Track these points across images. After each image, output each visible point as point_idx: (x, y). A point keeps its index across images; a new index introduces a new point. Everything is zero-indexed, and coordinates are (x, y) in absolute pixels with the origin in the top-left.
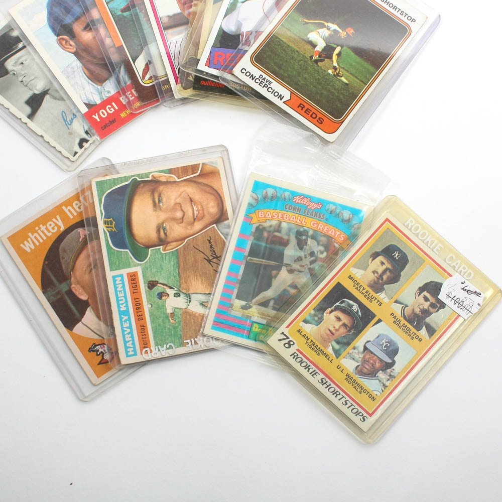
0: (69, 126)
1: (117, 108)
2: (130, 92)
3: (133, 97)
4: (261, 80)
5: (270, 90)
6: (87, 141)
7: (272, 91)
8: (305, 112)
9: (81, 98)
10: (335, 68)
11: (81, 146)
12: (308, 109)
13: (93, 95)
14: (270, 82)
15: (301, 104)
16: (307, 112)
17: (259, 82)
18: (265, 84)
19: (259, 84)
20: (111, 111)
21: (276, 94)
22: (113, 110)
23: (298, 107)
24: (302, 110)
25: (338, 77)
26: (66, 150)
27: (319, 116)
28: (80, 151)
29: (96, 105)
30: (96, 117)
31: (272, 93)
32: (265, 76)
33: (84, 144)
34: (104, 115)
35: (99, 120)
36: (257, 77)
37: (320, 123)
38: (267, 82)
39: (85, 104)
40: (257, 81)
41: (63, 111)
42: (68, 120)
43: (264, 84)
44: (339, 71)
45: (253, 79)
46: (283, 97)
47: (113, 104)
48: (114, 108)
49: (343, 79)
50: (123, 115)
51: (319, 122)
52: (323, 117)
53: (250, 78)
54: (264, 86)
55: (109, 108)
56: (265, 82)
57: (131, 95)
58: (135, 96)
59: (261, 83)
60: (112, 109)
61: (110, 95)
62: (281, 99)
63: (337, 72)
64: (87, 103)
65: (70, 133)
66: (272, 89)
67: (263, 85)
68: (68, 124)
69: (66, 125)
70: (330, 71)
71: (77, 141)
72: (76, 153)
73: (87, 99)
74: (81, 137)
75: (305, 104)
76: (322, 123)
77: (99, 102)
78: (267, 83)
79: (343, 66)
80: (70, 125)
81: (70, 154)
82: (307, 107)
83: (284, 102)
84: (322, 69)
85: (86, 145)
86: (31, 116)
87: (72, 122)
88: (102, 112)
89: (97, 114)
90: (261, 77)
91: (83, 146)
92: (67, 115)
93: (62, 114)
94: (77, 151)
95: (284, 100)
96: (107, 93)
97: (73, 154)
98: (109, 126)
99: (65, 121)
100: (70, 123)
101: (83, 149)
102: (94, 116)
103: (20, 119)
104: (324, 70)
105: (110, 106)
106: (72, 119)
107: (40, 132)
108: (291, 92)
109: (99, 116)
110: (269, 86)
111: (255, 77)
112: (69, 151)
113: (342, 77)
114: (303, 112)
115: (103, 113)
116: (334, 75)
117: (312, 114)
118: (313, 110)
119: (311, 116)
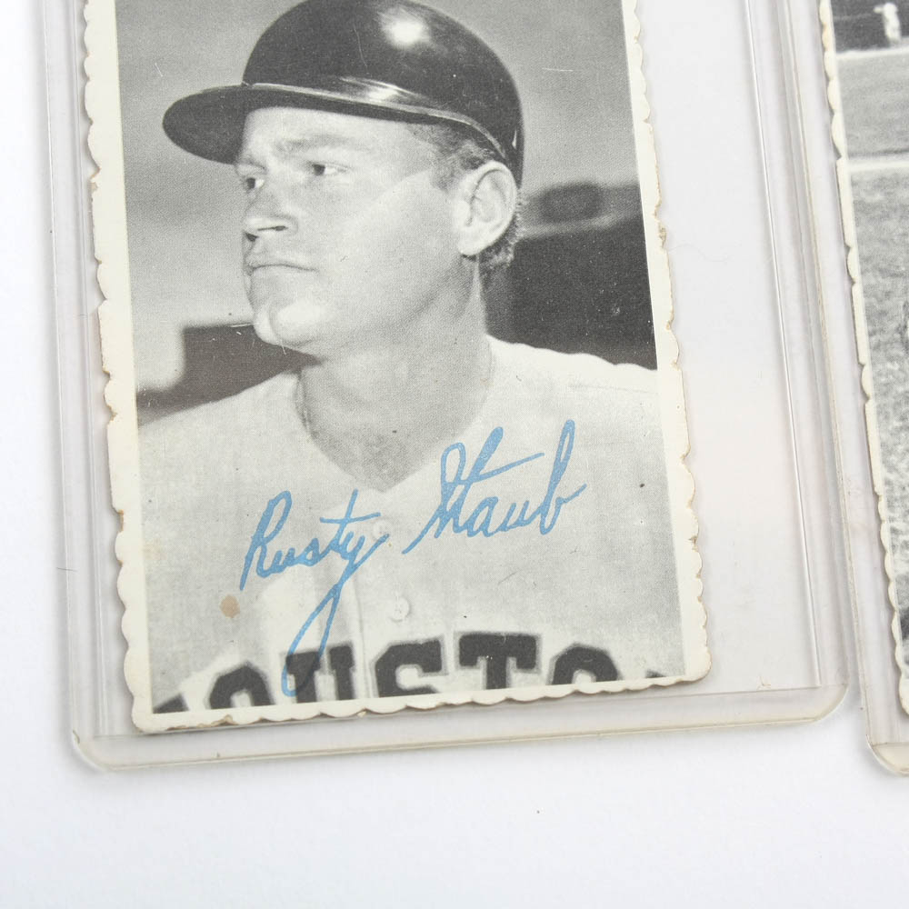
0: (252, 573)
6: (261, 696)
11: (221, 695)
26: (153, 657)
28: (199, 712)
33: (242, 700)
41: (287, 495)
42: (274, 547)
65: (231, 609)
69: (249, 559)
71: (228, 661)
72: (176, 705)
74: (257, 663)
80: (263, 574)
81: (154, 688)
85: (243, 709)
86: (153, 403)
87: (277, 568)
91: (228, 705)
92: (287, 526)
93: (273, 503)
94: (189, 701)
97: (163, 699)
99: (260, 541)
100: (267, 565)
101: (220, 714)
103: (108, 377)
106: (291, 559)
107: (128, 494)
112: (162, 670)
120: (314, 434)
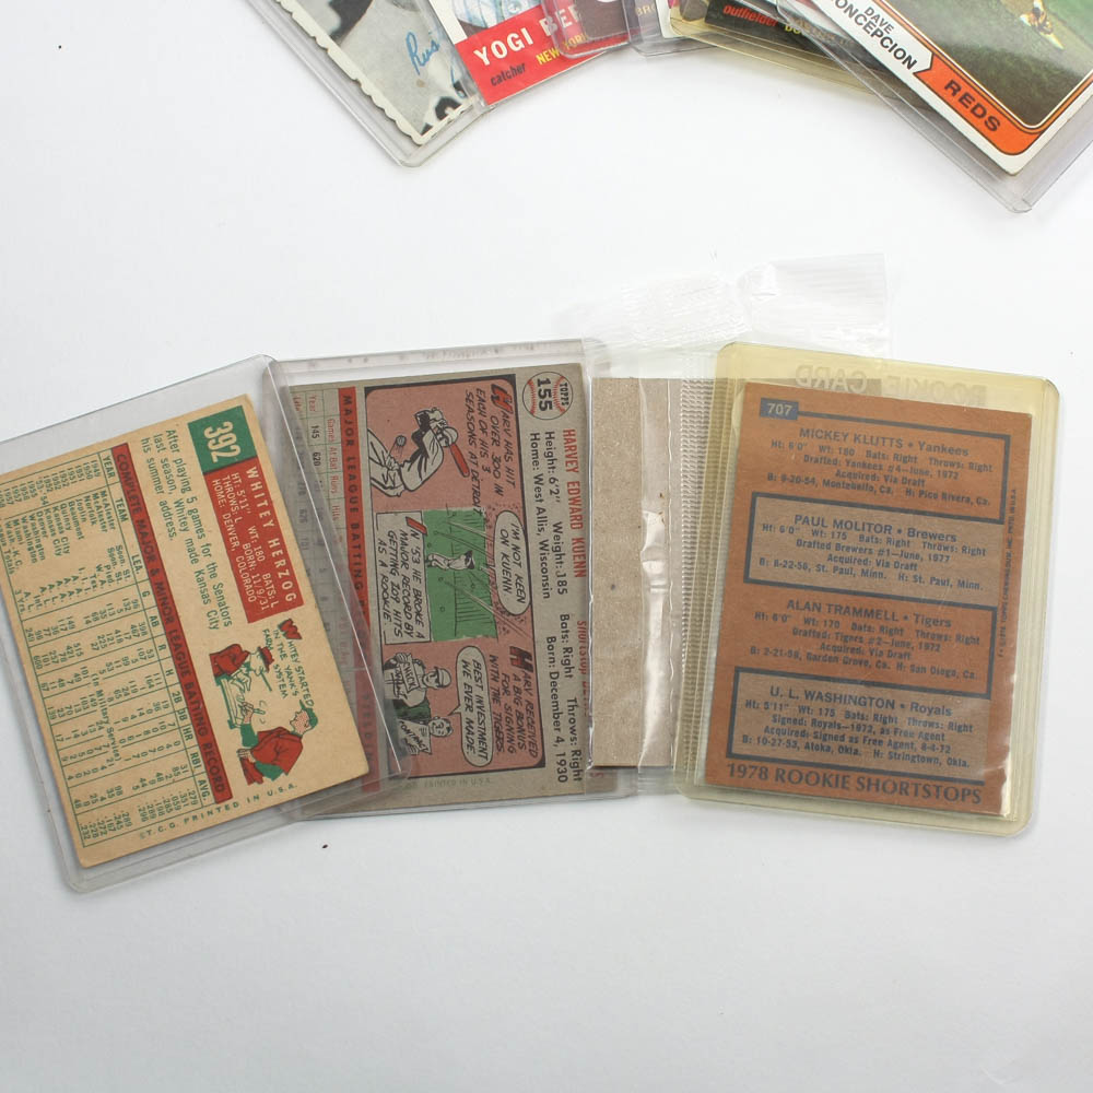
0: (419, 67)
1: (530, 42)
2: (563, 11)
3: (570, 23)
4: (869, 18)
5: (887, 42)
6: (455, 105)
7: (891, 46)
8: (960, 100)
9: (454, 11)
10: (1036, 12)
11: (440, 113)
12: (967, 94)
13: (482, 6)
14: (889, 27)
15: (952, 82)
16: (964, 101)
17: (865, 23)
18: (878, 30)
19: (865, 28)
20: (517, 46)
21: (900, 54)
22: (521, 45)
23: (946, 88)
24: (954, 94)
25: (1042, 34)
26: (407, 119)
27: (990, 112)
28: (437, 125)
29: (486, 28)
30: (483, 55)
31: (890, 51)
32: (878, 11)
33: (449, 110)
34: (501, 53)
35: (487, 62)
36: (861, 11)
37: (991, 129)
38: (881, 25)
39: (461, 23)
40: (861, 20)
41: (410, 34)
42: (419, 53)
43: (874, 29)
44: (1045, 20)
45: (851, 15)
46: (915, 62)
47: (524, 31)
48: (524, 41)
49: (1052, 38)
50: (542, 58)
51: (990, 127)
52: (998, 116)
53: (845, 11)
54: (875, 33)
55: (513, 39)
56: (878, 25)
57: (565, 18)
58: (573, 21)
59: (868, 25)
60: (519, 42)
61: (519, 11)
62: (909, 67)
63: (1041, 21)
64: (467, 21)
65: (421, 84)
66: (891, 42)
67: (872, 32)
68: (418, 62)
69: (414, 63)
70: (1025, 18)
71: (434, 101)
72: (428, 128)
73: (468, 13)
74: (445, 95)
75: (962, 84)
76: (995, 129)
77: (492, 22)
78: (882, 28)
79: (1053, 10)
80: (423, 65)
81: (415, 128)
82: (965, 89)
83: (914, 74)
84: (1007, 11)
85: (451, 113)
86: (338, 35)
87: (426, 60)
88: (497, 47)
89: (484, 49)
90: (870, 12)
91: (446, 115)
92: (418, 43)
93: (407, 39)
94: (431, 124)
95: (916, 68)
96: (512, 5)
97: (421, 129)
98: (510, 77)
99: (413, 55)
100: (422, 61)
101: (445, 120)
102: (477, 52)
103: (314, 38)
104: (1012, 15)
105: (516, 36)
106: (429, 54)
107: (354, 73)
108: (933, 54)
109: (490, 55)
110: (885, 35)
111: (857, 10)
112: (413, 121)
113: (1049, 33)
114: (955, 100)
115: (500, 50)
116: (1033, 26)
117: (975, 108)
118: (979, 100)
119: (973, 111)
120: (404, 7)
